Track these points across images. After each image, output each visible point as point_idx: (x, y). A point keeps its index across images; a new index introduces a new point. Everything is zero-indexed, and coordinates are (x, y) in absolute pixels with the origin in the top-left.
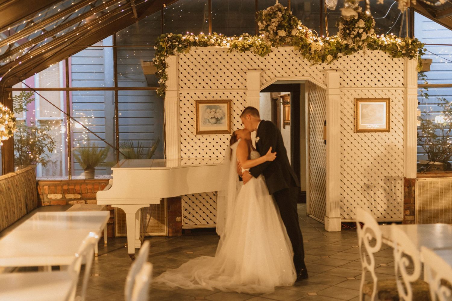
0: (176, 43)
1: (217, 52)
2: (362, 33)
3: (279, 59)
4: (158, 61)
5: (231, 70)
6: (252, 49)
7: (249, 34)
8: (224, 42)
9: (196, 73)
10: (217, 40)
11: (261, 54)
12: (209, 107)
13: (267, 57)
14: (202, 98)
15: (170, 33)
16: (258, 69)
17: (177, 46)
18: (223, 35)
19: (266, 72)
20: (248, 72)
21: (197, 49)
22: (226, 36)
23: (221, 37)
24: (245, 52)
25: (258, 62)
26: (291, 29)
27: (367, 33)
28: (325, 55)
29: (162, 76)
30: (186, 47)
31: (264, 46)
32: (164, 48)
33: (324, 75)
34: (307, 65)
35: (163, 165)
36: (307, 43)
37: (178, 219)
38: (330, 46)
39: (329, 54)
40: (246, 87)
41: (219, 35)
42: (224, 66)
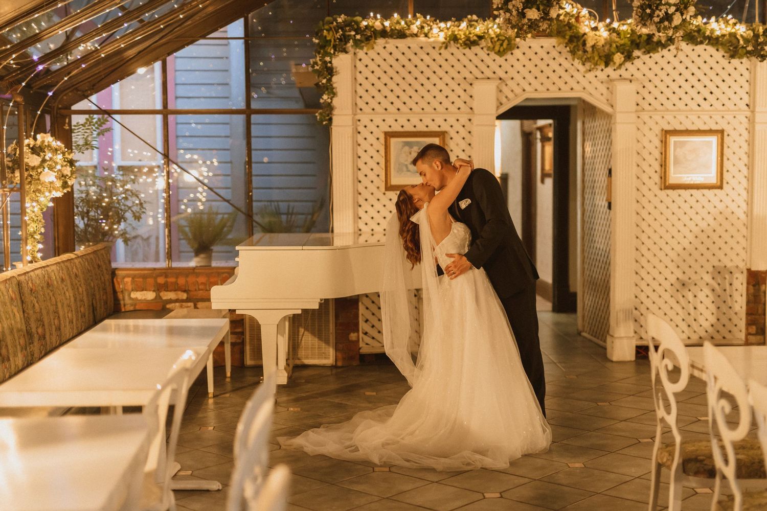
0: (350, 31)
1: (422, 48)
2: (673, 14)
3: (530, 60)
4: (319, 63)
5: (447, 79)
6: (483, 43)
7: (478, 16)
8: (435, 30)
9: (386, 85)
10: (422, 27)
11: (499, 51)
12: (407, 144)
13: (508, 56)
14: (396, 128)
15: (340, 15)
16: (493, 79)
17: (353, 37)
18: (433, 19)
19: (508, 83)
20: (476, 83)
21: (387, 43)
22: (438, 21)
23: (429, 23)
24: (470, 48)
25: (494, 67)
26: (548, 6)
27: (682, 14)
28: (611, 53)
29: (327, 89)
30: (368, 39)
31: (504, 38)
32: (330, 41)
33: (608, 88)
34: (578, 70)
35: (328, 243)
36: (578, 32)
37: (353, 336)
38: (620, 38)
39: (617, 52)
40: (471, 109)
41: (425, 17)
42: (434, 72)
